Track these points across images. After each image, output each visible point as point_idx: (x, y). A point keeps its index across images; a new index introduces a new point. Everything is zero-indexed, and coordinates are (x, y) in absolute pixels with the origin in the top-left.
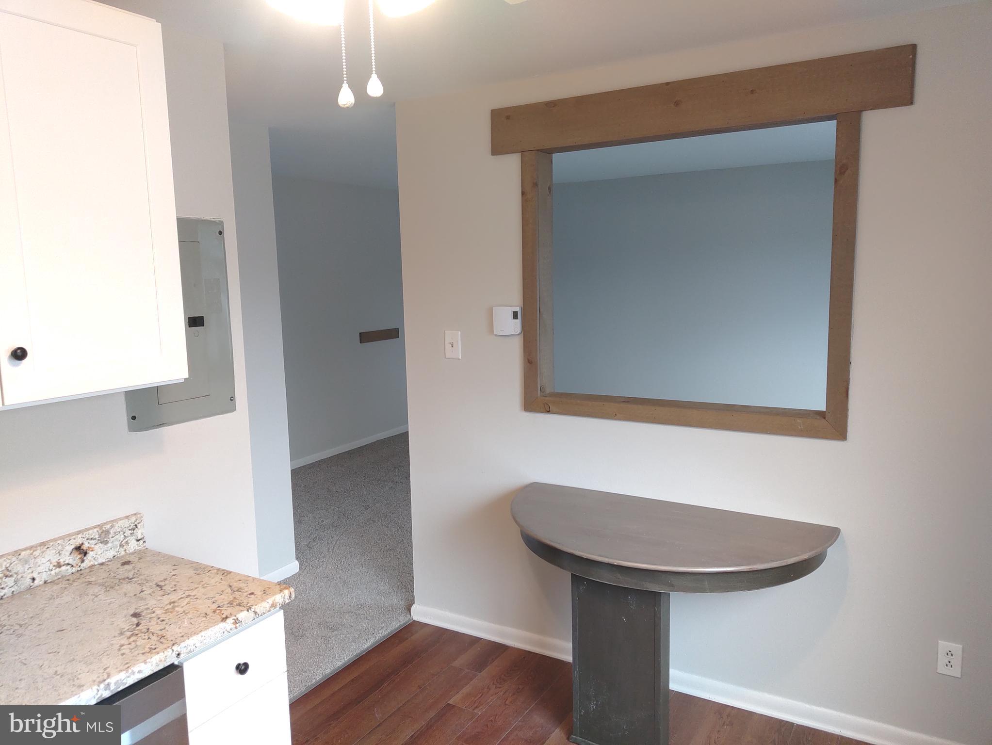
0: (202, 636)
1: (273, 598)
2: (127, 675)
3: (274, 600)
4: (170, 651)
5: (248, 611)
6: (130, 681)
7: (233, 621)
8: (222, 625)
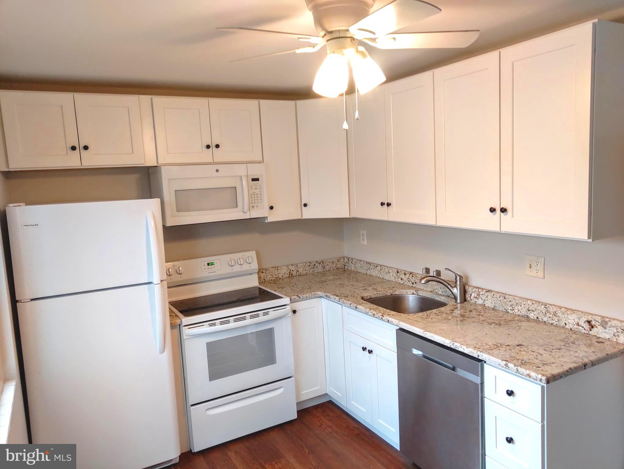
0: (490, 357)
1: (530, 372)
2: (460, 346)
3: (531, 373)
4: (476, 351)
5: (515, 366)
6: (460, 349)
7: (505, 364)
8: (500, 361)
